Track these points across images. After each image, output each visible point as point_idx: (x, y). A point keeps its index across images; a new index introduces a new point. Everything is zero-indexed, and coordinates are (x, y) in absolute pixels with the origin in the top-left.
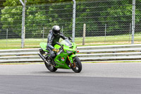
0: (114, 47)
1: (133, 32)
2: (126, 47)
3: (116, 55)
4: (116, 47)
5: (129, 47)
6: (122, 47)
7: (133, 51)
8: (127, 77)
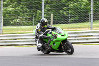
0: (76, 33)
1: (92, 20)
2: (86, 32)
3: (78, 39)
4: (78, 33)
5: (89, 32)
6: (83, 33)
7: (92, 36)
8: (86, 57)
